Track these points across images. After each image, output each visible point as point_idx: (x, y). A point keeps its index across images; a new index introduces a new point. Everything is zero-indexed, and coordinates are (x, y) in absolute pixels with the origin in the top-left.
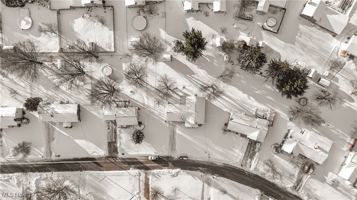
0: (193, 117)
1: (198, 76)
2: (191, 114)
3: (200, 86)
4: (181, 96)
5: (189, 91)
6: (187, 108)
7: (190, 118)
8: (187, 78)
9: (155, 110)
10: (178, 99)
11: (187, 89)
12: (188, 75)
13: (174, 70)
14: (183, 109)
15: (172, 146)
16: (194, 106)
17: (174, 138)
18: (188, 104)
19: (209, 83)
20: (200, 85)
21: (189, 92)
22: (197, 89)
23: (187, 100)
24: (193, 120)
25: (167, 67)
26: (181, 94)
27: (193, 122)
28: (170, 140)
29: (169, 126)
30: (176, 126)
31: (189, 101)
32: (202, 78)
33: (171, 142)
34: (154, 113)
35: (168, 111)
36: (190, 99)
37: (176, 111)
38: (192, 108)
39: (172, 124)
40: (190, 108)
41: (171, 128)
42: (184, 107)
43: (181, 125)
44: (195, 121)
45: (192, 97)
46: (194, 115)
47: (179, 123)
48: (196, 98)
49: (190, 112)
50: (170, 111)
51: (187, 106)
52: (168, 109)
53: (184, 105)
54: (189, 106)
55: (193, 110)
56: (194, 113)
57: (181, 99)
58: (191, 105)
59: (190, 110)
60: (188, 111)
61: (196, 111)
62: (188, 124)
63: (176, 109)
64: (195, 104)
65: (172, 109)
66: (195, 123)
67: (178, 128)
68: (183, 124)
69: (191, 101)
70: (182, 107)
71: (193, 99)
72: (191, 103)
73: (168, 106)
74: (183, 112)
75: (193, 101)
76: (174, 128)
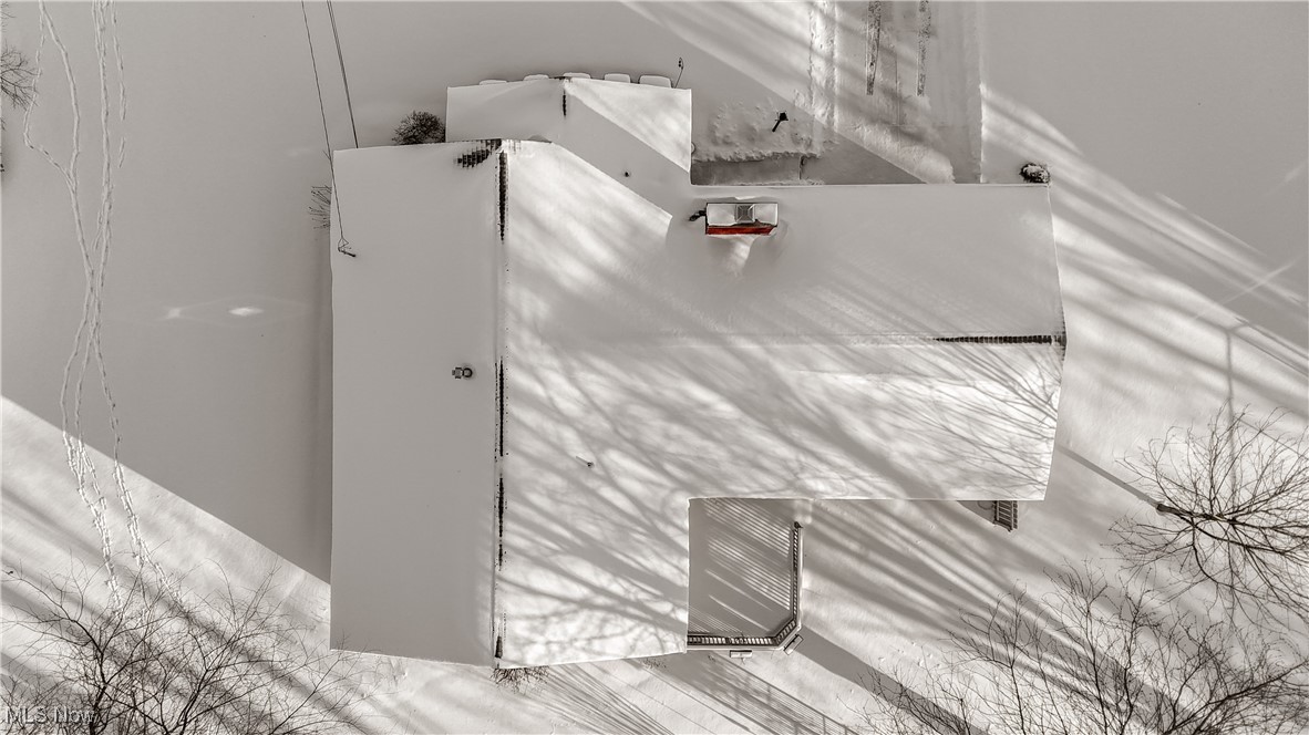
0: (541, 280)
2: (588, 327)
4: (783, 630)
6: (653, 437)
7: (603, 255)
9: (1229, 372)
10: (824, 586)
14: (725, 409)
16: (537, 493)
18: (650, 521)
23: (667, 588)
27: (536, 166)
29: (968, 104)
30: (851, 105)
31: (622, 571)
34: (1229, 318)
35: (1033, 369)
36: (619, 607)
37: (874, 377)
38: (561, 450)
39: (917, 138)
40: (605, 445)
41: (922, 77)
42: (717, 453)
43: (753, 129)
44: (509, 193)
45: (570, 652)
46: (526, 312)
47: (803, 150)
48: (497, 656)
49: (592, 377)
50: (1005, 380)
51: (669, 467)
52: (1034, 412)
53: (727, 491)
54: (625, 482)
55: (549, 409)
56: (533, 359)
57: (773, 580)
58: (584, 502)
59: (607, 409)
60: (644, 387)
61: (493, 392)
62: (641, 129)
63: (866, 406)
64: (514, 537)
65: (946, 400)
66: (506, 146)
67: (808, 82)
68: (734, 139)
69: (585, 570)
70: (760, 452)
71: (557, 614)
72: (591, 529)
73: (1015, 461)
74: (741, 356)
75: (553, 576)
76: (879, 77)
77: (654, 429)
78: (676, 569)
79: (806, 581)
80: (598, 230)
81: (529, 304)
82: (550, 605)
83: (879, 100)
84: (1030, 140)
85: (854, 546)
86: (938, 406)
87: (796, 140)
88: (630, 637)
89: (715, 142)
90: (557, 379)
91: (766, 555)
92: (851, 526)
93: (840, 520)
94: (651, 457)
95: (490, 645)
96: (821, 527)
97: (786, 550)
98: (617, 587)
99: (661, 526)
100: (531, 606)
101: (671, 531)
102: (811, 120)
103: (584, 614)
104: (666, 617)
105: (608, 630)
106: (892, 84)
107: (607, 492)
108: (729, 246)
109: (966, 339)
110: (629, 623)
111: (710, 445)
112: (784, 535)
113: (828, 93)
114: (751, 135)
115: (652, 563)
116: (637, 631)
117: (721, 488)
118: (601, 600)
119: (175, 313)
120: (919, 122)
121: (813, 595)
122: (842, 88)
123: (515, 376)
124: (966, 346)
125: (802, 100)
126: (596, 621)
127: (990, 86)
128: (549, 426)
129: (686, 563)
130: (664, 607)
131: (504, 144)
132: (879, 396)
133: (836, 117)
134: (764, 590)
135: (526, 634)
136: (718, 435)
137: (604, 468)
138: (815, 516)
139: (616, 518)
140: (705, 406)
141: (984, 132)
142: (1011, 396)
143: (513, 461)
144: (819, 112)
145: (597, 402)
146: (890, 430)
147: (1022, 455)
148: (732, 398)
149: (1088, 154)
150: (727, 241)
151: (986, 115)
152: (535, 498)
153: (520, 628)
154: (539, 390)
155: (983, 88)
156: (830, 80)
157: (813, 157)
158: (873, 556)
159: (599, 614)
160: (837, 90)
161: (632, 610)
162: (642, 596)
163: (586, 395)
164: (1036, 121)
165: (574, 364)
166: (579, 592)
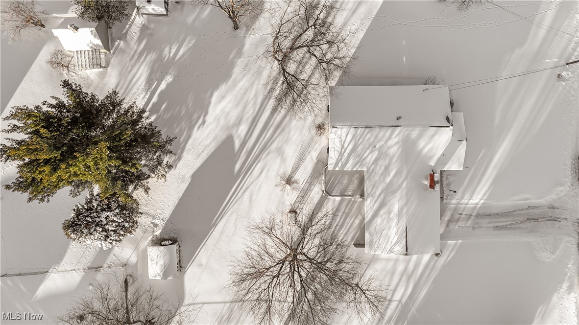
0: (420, 136)
1: (238, 123)
2: (409, 148)
3: (283, 112)
4: (328, 192)
5: (301, 159)
6: (381, 162)
7: (426, 150)
8: (247, 169)
9: (391, 300)
10: (337, 203)
11: (295, 169)
12: (237, 167)
13: (215, 225)
14: (388, 180)
15: (537, 220)
16: (369, 136)
17: (507, 214)
18: (361, 161)
19: (266, 73)
20: (275, 110)
21: (308, 158)
22: (294, 123)
23: (344, 165)
24: (433, 136)
25: (203, 255)
26: (316, 192)
27: (446, 134)
28: (515, 229)
29: (456, 238)
30: (455, 209)
31: (350, 155)
32: (245, 108)
33: (523, 225)
35: (400, 248)
36: (341, 154)
37: (397, 214)
38: (379, 141)
39: (447, 225)
40: (379, 152)
41: (462, 227)
42: (377, 178)
43: (450, 185)
44: (441, 128)
45: (332, 143)
46: (412, 132)
47: (445, 197)
48: (333, 127)
49: (397, 148)
50: (397, 242)
51: (373, 166)
52: (389, 249)
53: (367, 180)
54: (370, 155)
55: (390, 138)
56: (401, 134)
57: (339, 191)
58: (367, 146)
59: (388, 151)
60: (394, 160)
61: (394, 125)
62: (454, 158)
63: (390, 212)
64: (360, 130)
65: (392, 229)
66: (451, 127)
67: (462, 198)
68: (448, 180)
69: (351, 147)
70: (377, 187)
71: (341, 140)
72: (360, 148)
73: (376, 246)
74: (402, 183)
75: (351, 139)
76: (463, 216)
77: (383, 163)
78: (348, 168)
79: (338, 199)
80: (431, 150)
81: (415, 134)
82: (343, 139)
83: (457, 216)
84: (448, 253)
85: (347, 211)
86: (390, 228)
87: (447, 196)
88: (334, 157)
89: (447, 176)
90: (396, 140)
91: (345, 190)
92: (352, 210)
93: (353, 207)
94: (376, 161)
95: (335, 125)
96: (351, 203)
97: (346, 194)
98: (346, 154)
99: (359, 164)
100: (344, 135)
101: (357, 166)
102: (452, 199)
103: (340, 147)
104: (338, 165)
105: (336, 152)
106: (461, 219)
107: (368, 151)
108: (427, 179)
109: (406, 233)
110: (337, 157)
111: (379, 175)
112: (350, 194)
113: (459, 203)
114: (449, 185)
115: (351, 162)
116: (335, 159)
117: (368, 178)
118: (343, 150)
119: (404, 42)
120: (452, 226)
121: (334, 200)
122: (460, 207)
123: (398, 130)
124: (405, 233)
125: (457, 197)
126: (338, 149)
127: (461, 243)
128: (385, 138)
129: (350, 170)
130: (340, 165)
131: (452, 127)
132: (392, 215)
133: (453, 206)
134: (336, 189)
135: (337, 134)
136: (381, 178)
137: (374, 151)
138: (354, 201)
139: (362, 154)
140: (389, 175)
141: (450, 242)
142: (393, 244)
143: (378, 130)
144: (454, 201)
145: (390, 149)
146: (383, 217)
147: (378, 247)
148: (391, 181)
149: (444, 267)
150: (428, 179)
151: (454, 242)
152: (369, 135)
153: (339, 132)
154: (394, 136)
155: (460, 241)
156: (462, 204)
157: (443, 200)
158: (344, 215)
159: (340, 150)
160: (459, 206)
161: (340, 157)
162: (343, 160)
163: (392, 147)
164: (452, 254)
165: (400, 144)
166: (346, 146)
